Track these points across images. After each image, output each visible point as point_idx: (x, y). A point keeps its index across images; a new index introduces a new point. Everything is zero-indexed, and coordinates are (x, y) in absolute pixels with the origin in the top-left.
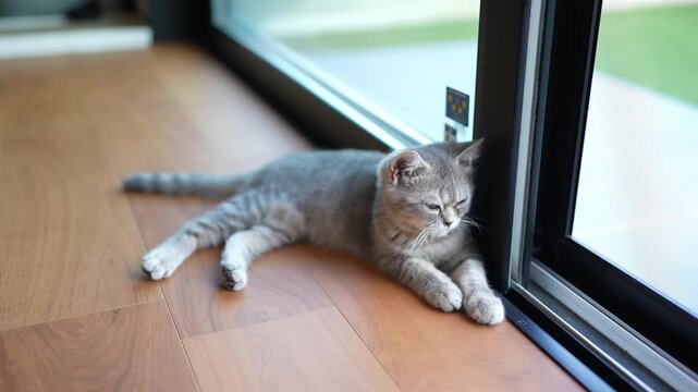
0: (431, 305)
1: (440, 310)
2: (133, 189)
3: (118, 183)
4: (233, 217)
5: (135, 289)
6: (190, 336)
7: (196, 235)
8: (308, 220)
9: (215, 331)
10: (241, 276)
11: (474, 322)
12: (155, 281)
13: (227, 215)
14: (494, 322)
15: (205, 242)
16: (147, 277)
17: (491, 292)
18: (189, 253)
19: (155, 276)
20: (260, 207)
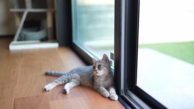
0: (103, 96)
1: (105, 97)
2: (47, 74)
3: (44, 73)
4: (65, 78)
5: (43, 92)
6: (51, 100)
7: (57, 82)
8: (81, 78)
9: (57, 99)
10: (68, 91)
11: (111, 100)
12: (46, 91)
13: (64, 78)
14: (115, 100)
15: (58, 84)
16: (45, 90)
17: (116, 94)
18: (55, 86)
19: (47, 90)
20: (71, 76)
